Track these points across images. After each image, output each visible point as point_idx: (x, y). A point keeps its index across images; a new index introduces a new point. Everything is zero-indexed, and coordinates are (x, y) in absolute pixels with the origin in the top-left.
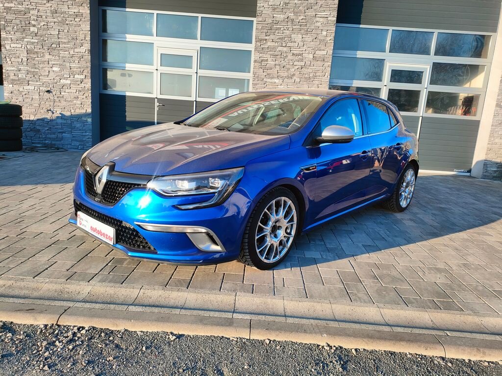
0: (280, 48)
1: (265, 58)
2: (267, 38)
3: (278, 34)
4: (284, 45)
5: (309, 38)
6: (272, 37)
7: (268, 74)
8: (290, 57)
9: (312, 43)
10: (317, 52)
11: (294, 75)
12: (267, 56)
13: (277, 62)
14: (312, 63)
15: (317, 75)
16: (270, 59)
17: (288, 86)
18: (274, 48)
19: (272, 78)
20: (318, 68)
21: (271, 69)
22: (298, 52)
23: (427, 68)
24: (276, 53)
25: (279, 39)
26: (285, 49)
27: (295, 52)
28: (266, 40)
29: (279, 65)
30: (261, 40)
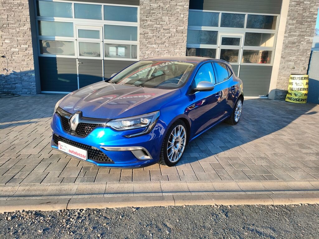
0: (155, 25)
1: (146, 32)
2: (147, 19)
3: (154, 17)
4: (158, 23)
5: (173, 19)
6: (150, 18)
7: (149, 42)
8: (162, 31)
9: (175, 22)
10: (179, 28)
11: (165, 42)
12: (147, 30)
13: (154, 34)
14: (176, 35)
15: (179, 42)
16: (149, 33)
17: (162, 49)
18: (152, 26)
19: (152, 44)
20: (179, 38)
21: (151, 38)
22: (167, 28)
23: (242, 36)
24: (153, 28)
25: (155, 19)
26: (159, 26)
27: (165, 28)
28: (146, 20)
29: (156, 36)
30: (143, 20)
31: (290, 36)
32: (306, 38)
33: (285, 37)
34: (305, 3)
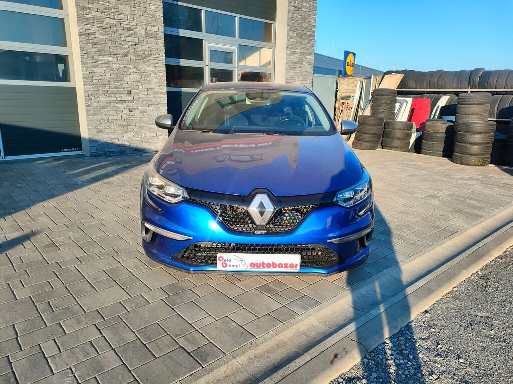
0: (107, 21)
1: (92, 32)
2: (90, 6)
3: (102, 3)
4: (112, 17)
5: (138, 12)
6: (96, 5)
7: (99, 51)
8: (121, 31)
9: (142, 18)
10: (149, 28)
11: (128, 52)
12: (94, 28)
13: (107, 37)
14: (146, 40)
15: (152, 53)
16: (98, 33)
17: (125, 66)
18: (100, 21)
19: (105, 55)
20: (152, 46)
21: (101, 44)
22: (129, 27)
23: (235, 50)
24: (104, 26)
25: (105, 9)
26: (114, 22)
27: (125, 26)
28: (89, 8)
29: (110, 40)
30: (84, 8)
31: (292, 53)
32: (307, 57)
33: (287, 54)
34: (303, 10)
